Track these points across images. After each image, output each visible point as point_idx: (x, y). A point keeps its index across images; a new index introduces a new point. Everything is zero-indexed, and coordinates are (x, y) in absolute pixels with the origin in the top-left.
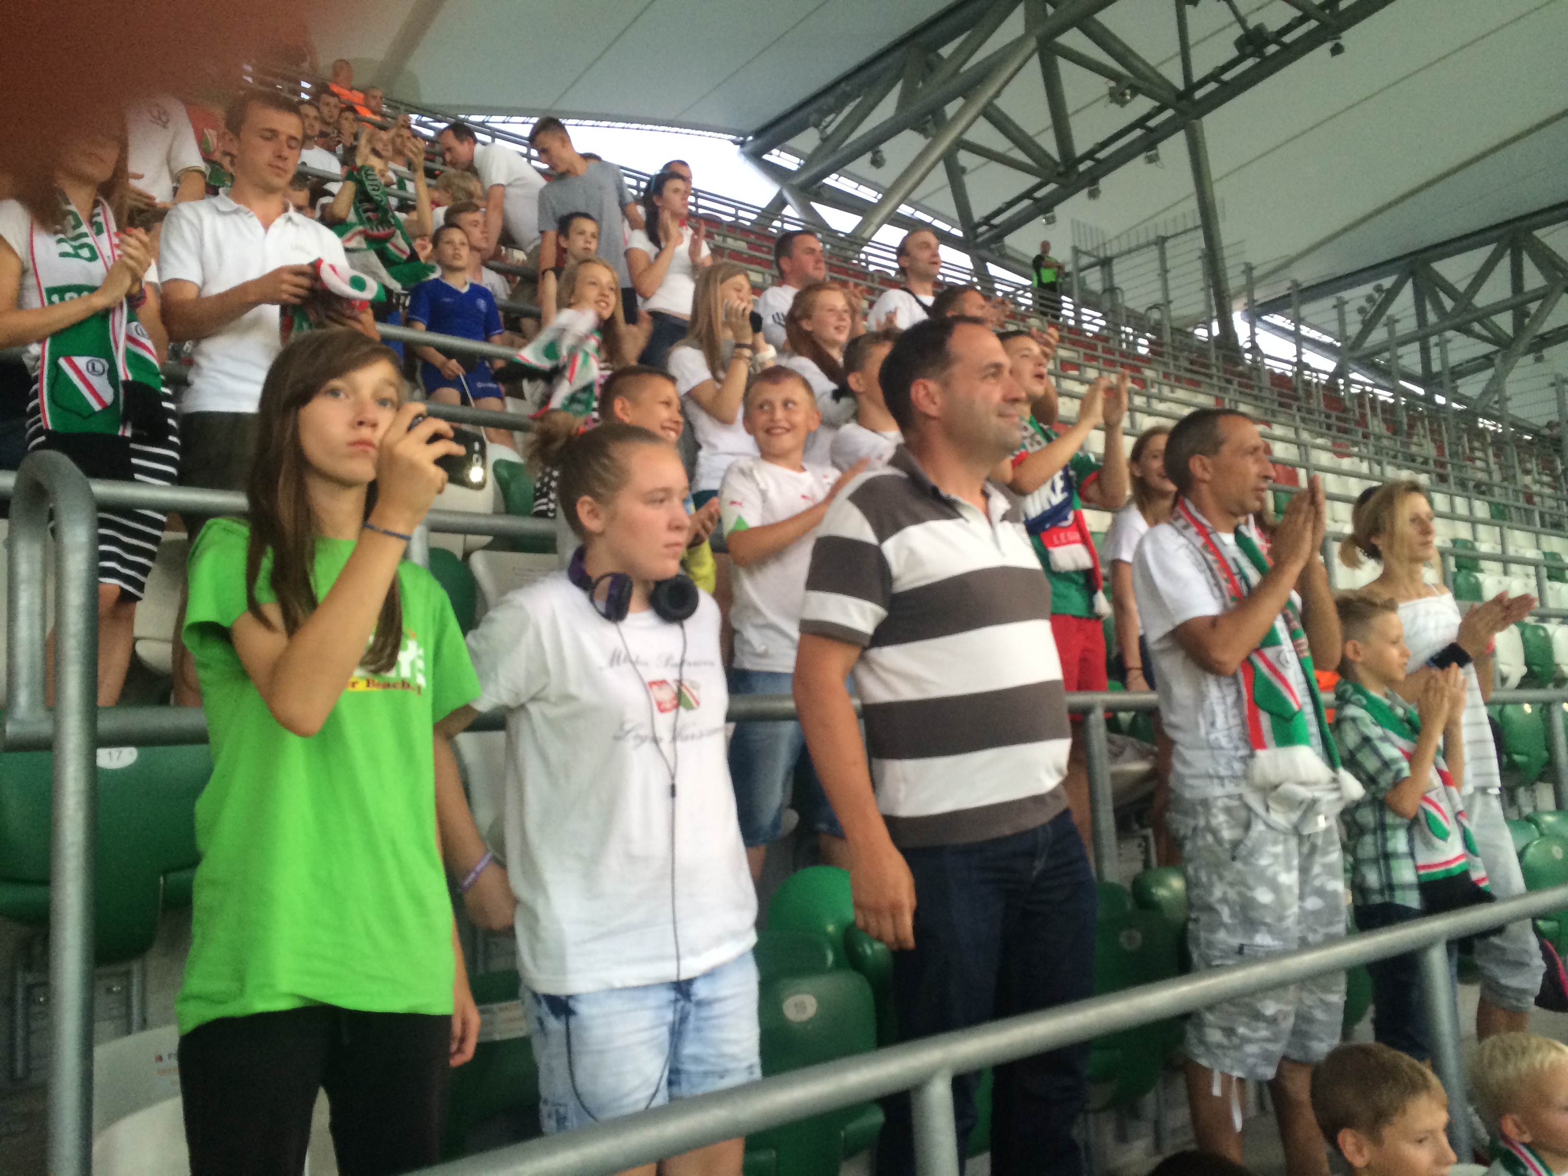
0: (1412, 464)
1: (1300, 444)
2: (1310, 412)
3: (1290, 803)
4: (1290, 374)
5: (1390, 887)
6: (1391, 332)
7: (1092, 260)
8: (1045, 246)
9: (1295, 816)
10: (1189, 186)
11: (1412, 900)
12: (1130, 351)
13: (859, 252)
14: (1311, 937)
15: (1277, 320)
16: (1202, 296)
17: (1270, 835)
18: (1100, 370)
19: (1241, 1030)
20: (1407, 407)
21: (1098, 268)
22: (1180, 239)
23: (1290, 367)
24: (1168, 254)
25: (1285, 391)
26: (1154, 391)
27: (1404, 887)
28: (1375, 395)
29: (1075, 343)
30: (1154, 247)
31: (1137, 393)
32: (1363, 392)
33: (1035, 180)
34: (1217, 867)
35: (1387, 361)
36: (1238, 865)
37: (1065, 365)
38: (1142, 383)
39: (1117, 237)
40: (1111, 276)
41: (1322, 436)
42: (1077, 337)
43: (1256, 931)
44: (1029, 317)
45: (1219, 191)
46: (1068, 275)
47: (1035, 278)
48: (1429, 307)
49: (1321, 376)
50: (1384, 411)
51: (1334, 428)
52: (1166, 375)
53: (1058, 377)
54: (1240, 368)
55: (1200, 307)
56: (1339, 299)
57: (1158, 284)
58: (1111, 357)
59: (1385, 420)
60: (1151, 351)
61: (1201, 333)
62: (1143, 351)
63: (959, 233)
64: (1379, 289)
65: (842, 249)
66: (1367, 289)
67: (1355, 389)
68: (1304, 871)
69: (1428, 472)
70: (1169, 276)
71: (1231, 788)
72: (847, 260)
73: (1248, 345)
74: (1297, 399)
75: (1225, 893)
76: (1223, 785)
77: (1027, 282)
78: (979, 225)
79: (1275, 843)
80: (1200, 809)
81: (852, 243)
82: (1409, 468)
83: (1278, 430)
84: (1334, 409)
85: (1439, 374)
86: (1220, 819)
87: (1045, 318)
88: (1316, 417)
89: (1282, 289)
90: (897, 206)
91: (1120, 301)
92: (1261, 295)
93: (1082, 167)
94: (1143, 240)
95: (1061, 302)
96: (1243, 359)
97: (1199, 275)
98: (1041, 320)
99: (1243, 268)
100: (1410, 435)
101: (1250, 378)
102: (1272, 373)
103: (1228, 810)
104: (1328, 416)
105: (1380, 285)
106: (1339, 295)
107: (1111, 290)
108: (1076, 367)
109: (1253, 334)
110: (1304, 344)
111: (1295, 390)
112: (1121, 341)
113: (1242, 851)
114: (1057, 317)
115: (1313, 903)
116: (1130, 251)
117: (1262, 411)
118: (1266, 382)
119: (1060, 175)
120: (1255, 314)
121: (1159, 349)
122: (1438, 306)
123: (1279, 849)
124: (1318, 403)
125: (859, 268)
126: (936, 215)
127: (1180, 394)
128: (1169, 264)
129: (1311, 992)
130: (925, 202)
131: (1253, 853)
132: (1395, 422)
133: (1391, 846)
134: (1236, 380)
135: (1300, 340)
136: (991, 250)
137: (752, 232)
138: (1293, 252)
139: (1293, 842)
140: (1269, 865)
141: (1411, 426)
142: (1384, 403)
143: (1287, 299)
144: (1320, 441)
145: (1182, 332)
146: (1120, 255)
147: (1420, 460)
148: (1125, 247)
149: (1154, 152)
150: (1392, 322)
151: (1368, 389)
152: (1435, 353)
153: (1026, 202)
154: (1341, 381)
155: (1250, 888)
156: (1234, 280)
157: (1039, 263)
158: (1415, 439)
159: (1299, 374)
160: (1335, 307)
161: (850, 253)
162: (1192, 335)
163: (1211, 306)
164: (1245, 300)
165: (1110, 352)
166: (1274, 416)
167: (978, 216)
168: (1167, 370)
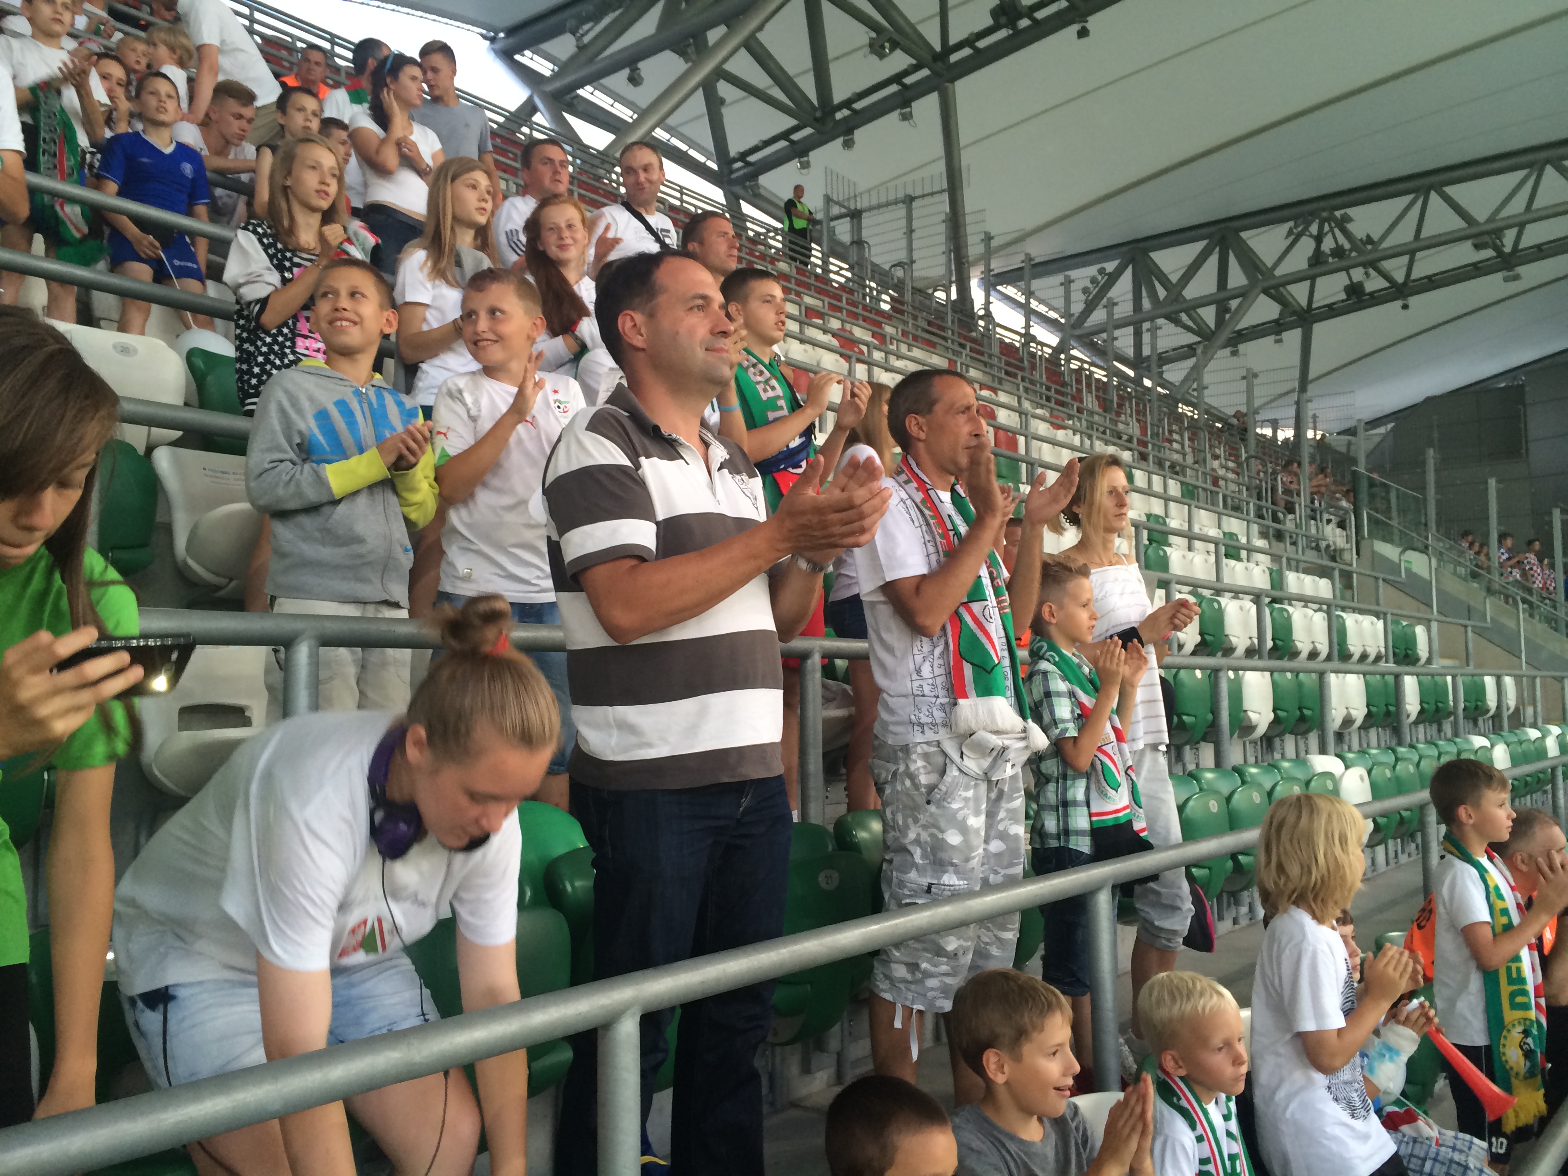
0: (1118, 441)
1: (1022, 413)
2: (1032, 382)
3: (982, 750)
4: (1018, 345)
5: (1066, 832)
6: (1110, 314)
7: (843, 210)
8: (799, 190)
9: (986, 763)
10: (939, 149)
11: (1084, 845)
12: (873, 305)
13: (610, 173)
14: (992, 878)
15: (1010, 291)
16: (943, 259)
17: (963, 780)
18: (843, 321)
19: (924, 965)
20: (1118, 387)
21: (848, 219)
22: (928, 200)
23: (1017, 338)
24: (915, 214)
25: (1012, 361)
26: (893, 347)
27: (1079, 833)
28: (1092, 373)
29: (820, 292)
30: (901, 205)
31: (875, 348)
32: (1081, 369)
33: (792, 122)
34: (913, 810)
35: (1104, 341)
36: (932, 808)
37: (810, 312)
38: (881, 338)
39: (869, 191)
40: (859, 229)
41: (1042, 407)
42: (823, 286)
43: (945, 872)
44: (779, 261)
45: (967, 158)
46: (819, 222)
47: (787, 223)
48: (1144, 294)
49: (1046, 349)
50: (1097, 389)
51: (1053, 401)
52: (905, 334)
53: (801, 323)
54: (974, 334)
55: (941, 271)
56: (1067, 277)
57: (903, 243)
58: (854, 310)
59: (1097, 397)
60: (892, 307)
61: (941, 295)
62: (886, 307)
63: (715, 167)
64: (1101, 271)
65: (593, 166)
66: (1092, 271)
67: (1075, 365)
68: (991, 815)
69: (1130, 450)
70: (914, 235)
71: (930, 735)
72: (599, 179)
73: (982, 313)
74: (1022, 369)
75: (919, 835)
76: (923, 732)
77: (779, 225)
78: (735, 160)
79: (967, 788)
80: (900, 754)
81: (603, 162)
82: (1114, 444)
83: (1003, 397)
84: (1055, 383)
85: (1149, 357)
86: (918, 764)
87: (793, 263)
88: (1038, 388)
89: (1016, 262)
90: (653, 129)
91: (867, 255)
92: (998, 265)
93: (839, 116)
94: (892, 197)
95: (810, 249)
96: (977, 325)
97: (942, 238)
98: (790, 265)
99: (983, 236)
100: (1118, 414)
101: (981, 345)
102: (1002, 342)
103: (926, 756)
104: (1048, 389)
105: (1104, 269)
106: (1067, 273)
107: (859, 243)
108: (821, 315)
109: (988, 303)
110: (1032, 317)
111: (1021, 360)
112: (864, 296)
113: (936, 794)
114: (806, 265)
115: (996, 846)
116: (879, 206)
117: (990, 378)
118: (996, 350)
119: (816, 120)
120: (991, 283)
121: (901, 307)
122: (1153, 295)
123: (970, 794)
124: (1040, 375)
125: (609, 189)
126: (692, 144)
127: (917, 353)
128: (915, 224)
129: (988, 929)
130: (680, 129)
131: (947, 796)
132: (1105, 400)
133: (1070, 796)
134: (969, 345)
135: (1029, 313)
136: (745, 188)
137: (500, 136)
138: (1029, 226)
139: (983, 787)
140: (960, 809)
141: (1120, 406)
142: (1098, 380)
143: (1020, 273)
144: (1039, 411)
145: (922, 293)
146: (870, 209)
147: (1125, 437)
148: (874, 202)
149: (908, 110)
150: (1112, 304)
151: (1086, 366)
152: (1146, 338)
153: (783, 144)
154: (1062, 356)
155: (943, 832)
156: (974, 248)
157: (790, 207)
158: (1123, 417)
159: (1026, 345)
160: (1062, 284)
161: (602, 172)
162: (931, 297)
163: (951, 271)
164: (982, 268)
165: (854, 304)
166: (1000, 383)
167: (734, 151)
168: (906, 328)
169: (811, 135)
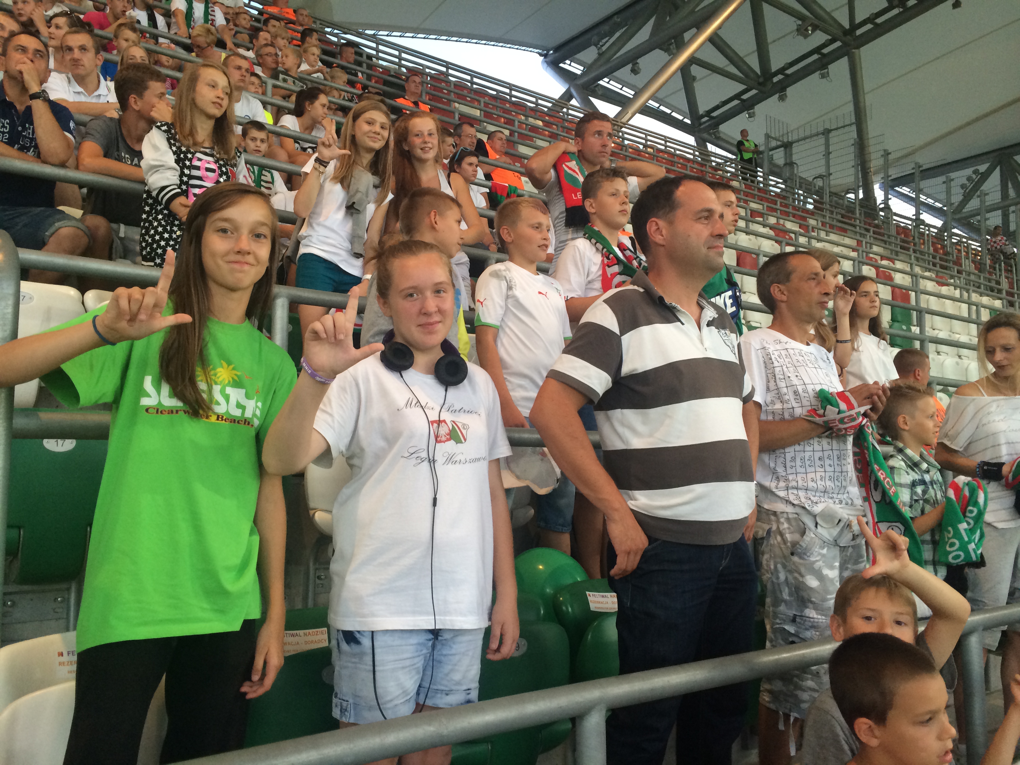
1: (913, 276)
2: (922, 253)
4: (910, 227)
6: (983, 202)
7: (779, 143)
8: (745, 133)
9: (835, 532)
10: (849, 95)
12: (801, 206)
15: (905, 190)
16: (852, 171)
17: (818, 542)
18: (778, 218)
21: (783, 149)
22: (841, 131)
23: (910, 222)
24: (832, 141)
25: (906, 239)
28: (969, 245)
29: (761, 199)
30: (821, 136)
32: (961, 242)
33: (742, 87)
35: (979, 222)
36: (795, 559)
37: (754, 213)
38: (806, 228)
39: (798, 128)
40: (791, 155)
42: (764, 195)
43: (806, 607)
47: (738, 155)
48: (1010, 185)
49: (932, 229)
51: (939, 266)
52: (823, 224)
53: (747, 221)
54: (876, 222)
55: (852, 179)
56: (948, 178)
57: (823, 162)
58: (786, 209)
59: (973, 262)
60: (815, 207)
61: (852, 196)
62: (810, 207)
64: (976, 172)
66: (969, 172)
67: (955, 239)
70: (831, 156)
73: (882, 206)
74: (914, 244)
75: (787, 578)
78: (702, 116)
80: (772, 517)
83: (898, 265)
84: (940, 253)
86: (785, 526)
87: (744, 181)
88: (926, 257)
89: (908, 170)
90: (647, 101)
91: (795, 172)
92: (895, 171)
93: (775, 80)
94: (814, 131)
95: (756, 172)
96: (878, 215)
97: (852, 157)
99: (882, 153)
100: (990, 274)
101: (882, 229)
102: (898, 226)
103: (790, 521)
104: (935, 257)
105: (978, 169)
106: (948, 175)
107: (790, 164)
108: (761, 215)
109: (886, 200)
110: (921, 207)
111: (913, 238)
112: (794, 200)
113: (798, 549)
114: (752, 182)
116: (805, 139)
117: (889, 252)
118: (893, 232)
119: (760, 84)
120: (890, 185)
121: (821, 206)
123: (824, 552)
124: (928, 248)
126: (674, 109)
128: (831, 148)
130: (667, 100)
131: (807, 551)
134: (872, 229)
135: (919, 205)
136: (710, 134)
137: (548, 115)
140: (818, 561)
143: (912, 176)
144: (927, 274)
145: (838, 195)
146: (798, 141)
147: (997, 291)
148: (802, 135)
149: (826, 71)
150: (984, 195)
151: (964, 240)
153: (736, 102)
154: (946, 234)
155: (802, 575)
156: (876, 162)
157: (740, 144)
159: (917, 226)
160: (944, 183)
162: (843, 198)
163: (858, 178)
164: (882, 175)
165: (786, 206)
166: (897, 255)
167: (701, 111)
168: (824, 220)
169: (756, 94)
